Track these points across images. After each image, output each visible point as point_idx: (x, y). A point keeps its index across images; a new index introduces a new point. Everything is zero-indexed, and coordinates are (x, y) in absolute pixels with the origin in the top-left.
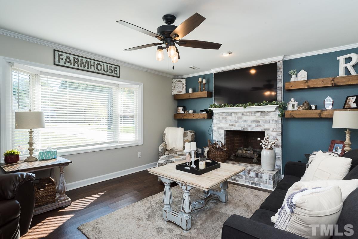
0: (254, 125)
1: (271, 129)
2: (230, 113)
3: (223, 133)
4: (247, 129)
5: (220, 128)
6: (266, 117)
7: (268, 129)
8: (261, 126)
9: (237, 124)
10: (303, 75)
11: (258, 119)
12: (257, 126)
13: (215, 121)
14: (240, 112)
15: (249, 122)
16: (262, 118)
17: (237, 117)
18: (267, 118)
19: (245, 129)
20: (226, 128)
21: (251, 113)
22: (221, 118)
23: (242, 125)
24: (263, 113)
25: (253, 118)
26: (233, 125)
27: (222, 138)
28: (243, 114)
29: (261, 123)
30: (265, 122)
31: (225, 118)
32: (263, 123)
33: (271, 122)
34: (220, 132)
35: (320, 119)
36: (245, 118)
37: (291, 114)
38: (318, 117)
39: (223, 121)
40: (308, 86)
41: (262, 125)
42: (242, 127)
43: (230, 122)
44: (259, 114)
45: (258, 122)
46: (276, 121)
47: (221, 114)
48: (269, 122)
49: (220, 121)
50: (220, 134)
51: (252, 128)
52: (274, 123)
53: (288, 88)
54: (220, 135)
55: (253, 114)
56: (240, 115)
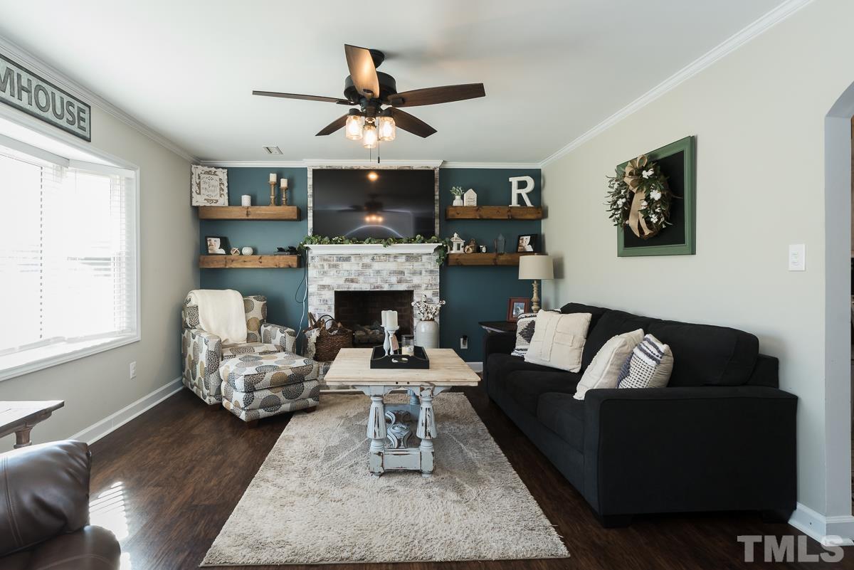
0: (394, 279)
1: (424, 286)
2: (347, 256)
3: (330, 296)
4: (381, 287)
5: (323, 287)
6: (416, 264)
7: (418, 286)
8: (407, 281)
9: (361, 279)
10: (470, 198)
11: (401, 268)
12: (399, 282)
13: (312, 272)
14: (367, 255)
15: (385, 274)
16: (408, 267)
17: (361, 265)
18: (417, 266)
19: (378, 287)
20: (338, 287)
21: (389, 257)
22: (326, 267)
23: (372, 280)
24: (410, 257)
25: (391, 266)
26: (352, 281)
27: (330, 308)
28: (373, 259)
29: (407, 276)
30: (414, 273)
31: (335, 266)
32: (409, 275)
33: (424, 273)
34: (324, 297)
35: (496, 266)
36: (376, 266)
37: (457, 259)
38: (493, 264)
39: (333, 272)
40: (480, 216)
41: (408, 279)
42: (371, 284)
43: (346, 273)
44: (402, 259)
45: (402, 273)
46: (431, 272)
47: (326, 257)
48: (421, 273)
49: (325, 273)
50: (324, 301)
51: (391, 285)
52: (427, 274)
53: (453, 215)
54: (325, 302)
55: (392, 259)
56: (367, 260)
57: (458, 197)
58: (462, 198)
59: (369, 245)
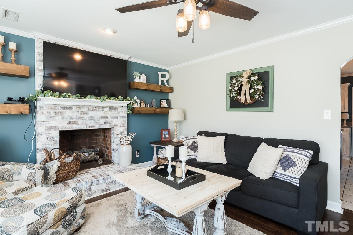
0: (102, 121)
1: (119, 125)
2: (70, 106)
3: (56, 135)
4: (94, 127)
5: (51, 128)
6: (114, 112)
7: (116, 125)
8: (110, 123)
9: (80, 121)
11: (106, 115)
12: (105, 123)
13: (39, 117)
14: (84, 106)
15: (96, 118)
16: (110, 114)
17: (80, 112)
18: (115, 113)
19: (91, 127)
20: (63, 127)
21: (99, 108)
22: (53, 114)
23: (88, 123)
24: (111, 108)
25: (101, 113)
26: (73, 123)
27: (56, 143)
28: (88, 109)
29: (110, 119)
30: (114, 118)
31: (60, 113)
32: (111, 119)
33: (119, 117)
34: (50, 135)
36: (91, 113)
37: (139, 110)
38: (154, 113)
39: (59, 117)
41: (111, 121)
42: (87, 125)
43: (69, 118)
44: (107, 109)
45: (107, 117)
46: (123, 117)
47: (52, 107)
48: (117, 118)
49: (51, 118)
50: (50, 138)
51: (100, 125)
52: (121, 118)
53: (137, 87)
54: (52, 139)
55: (100, 109)
56: (84, 110)
57: (137, 78)
58: (140, 78)
59: (91, 100)
